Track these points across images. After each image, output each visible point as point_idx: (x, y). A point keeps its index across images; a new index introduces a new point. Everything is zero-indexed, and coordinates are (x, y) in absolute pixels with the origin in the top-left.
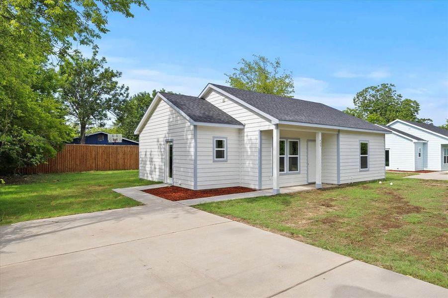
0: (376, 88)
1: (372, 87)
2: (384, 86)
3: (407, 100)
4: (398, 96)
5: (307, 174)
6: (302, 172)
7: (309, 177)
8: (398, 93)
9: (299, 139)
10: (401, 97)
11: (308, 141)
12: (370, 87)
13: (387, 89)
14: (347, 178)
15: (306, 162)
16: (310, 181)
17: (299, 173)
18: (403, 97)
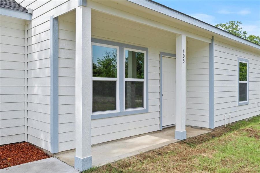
0: (225, 25)
1: (221, 24)
2: (232, 23)
3: (251, 36)
4: (243, 32)
5: (161, 112)
6: (150, 109)
7: (163, 118)
8: (243, 30)
9: (146, 49)
10: (246, 34)
11: (162, 54)
12: (219, 24)
13: (234, 26)
14: (222, 117)
15: (159, 91)
16: (165, 123)
17: (146, 112)
18: (248, 34)
